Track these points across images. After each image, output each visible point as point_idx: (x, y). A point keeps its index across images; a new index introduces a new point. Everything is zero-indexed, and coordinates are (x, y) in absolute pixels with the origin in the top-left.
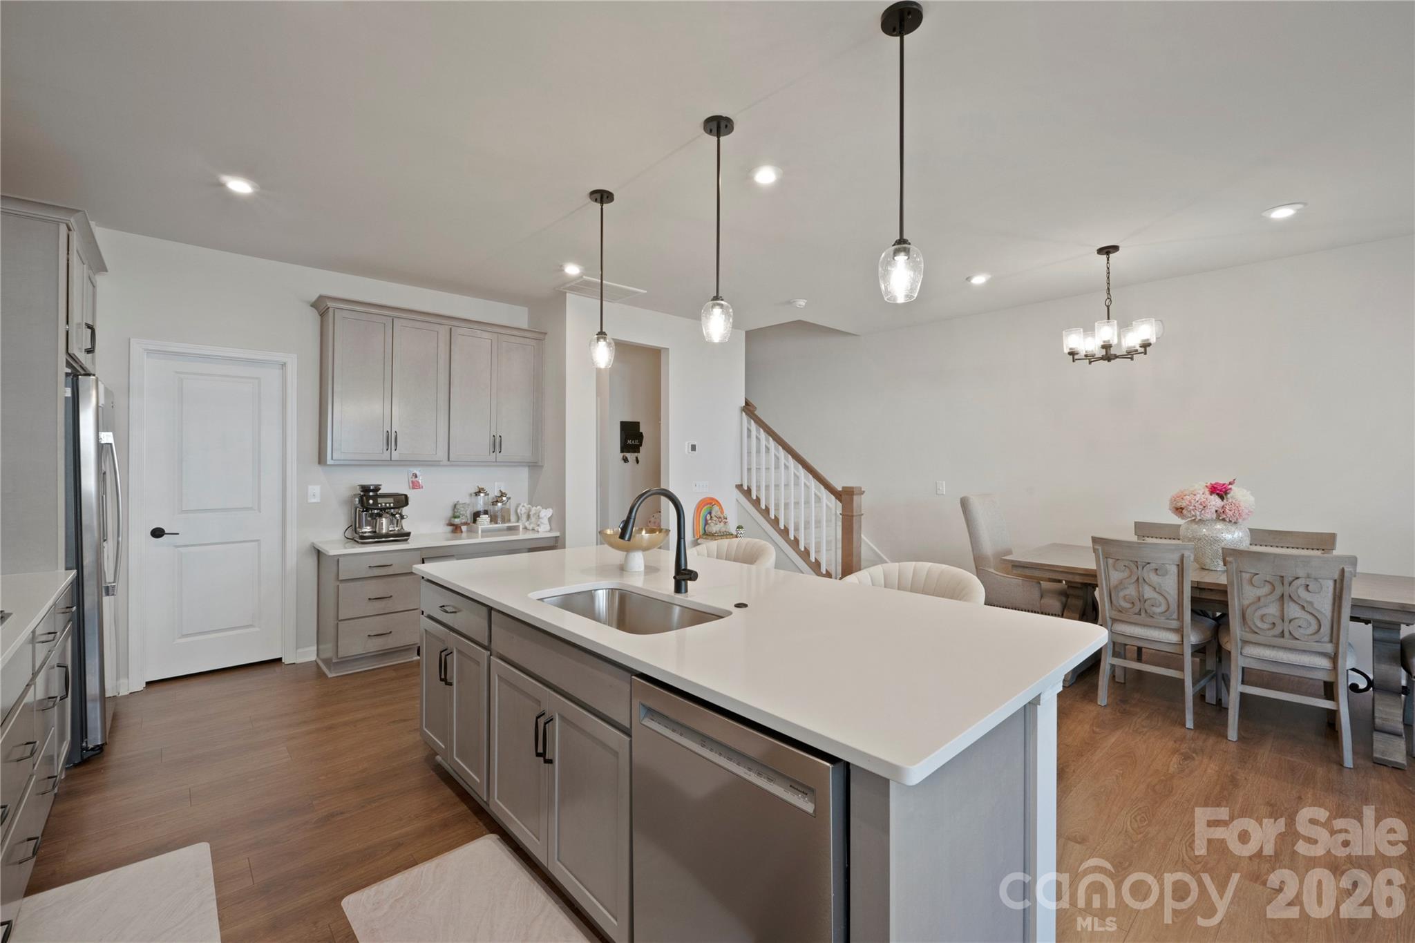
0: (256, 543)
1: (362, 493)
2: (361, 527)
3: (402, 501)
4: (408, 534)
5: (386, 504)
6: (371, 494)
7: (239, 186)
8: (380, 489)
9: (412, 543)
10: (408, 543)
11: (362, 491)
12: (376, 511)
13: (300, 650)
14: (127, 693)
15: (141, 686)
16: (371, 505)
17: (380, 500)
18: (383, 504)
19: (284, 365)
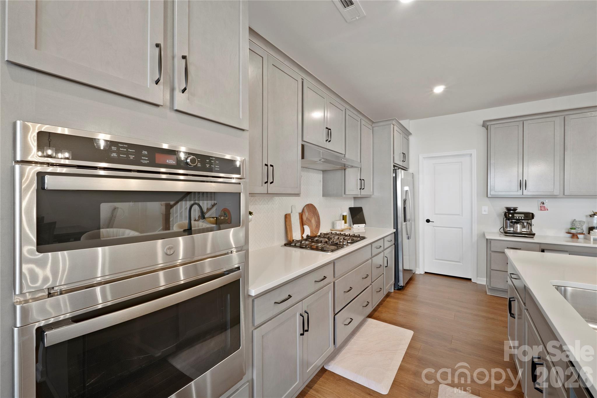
0: (461, 229)
1: (507, 211)
2: (506, 227)
3: (529, 216)
4: (534, 234)
5: (519, 217)
6: (512, 212)
7: (439, 89)
8: (517, 210)
9: (535, 240)
10: (534, 239)
11: (507, 210)
12: (514, 221)
13: (478, 278)
14: (419, 273)
15: (423, 273)
16: (510, 217)
17: (515, 215)
18: (518, 217)
19: (471, 155)
